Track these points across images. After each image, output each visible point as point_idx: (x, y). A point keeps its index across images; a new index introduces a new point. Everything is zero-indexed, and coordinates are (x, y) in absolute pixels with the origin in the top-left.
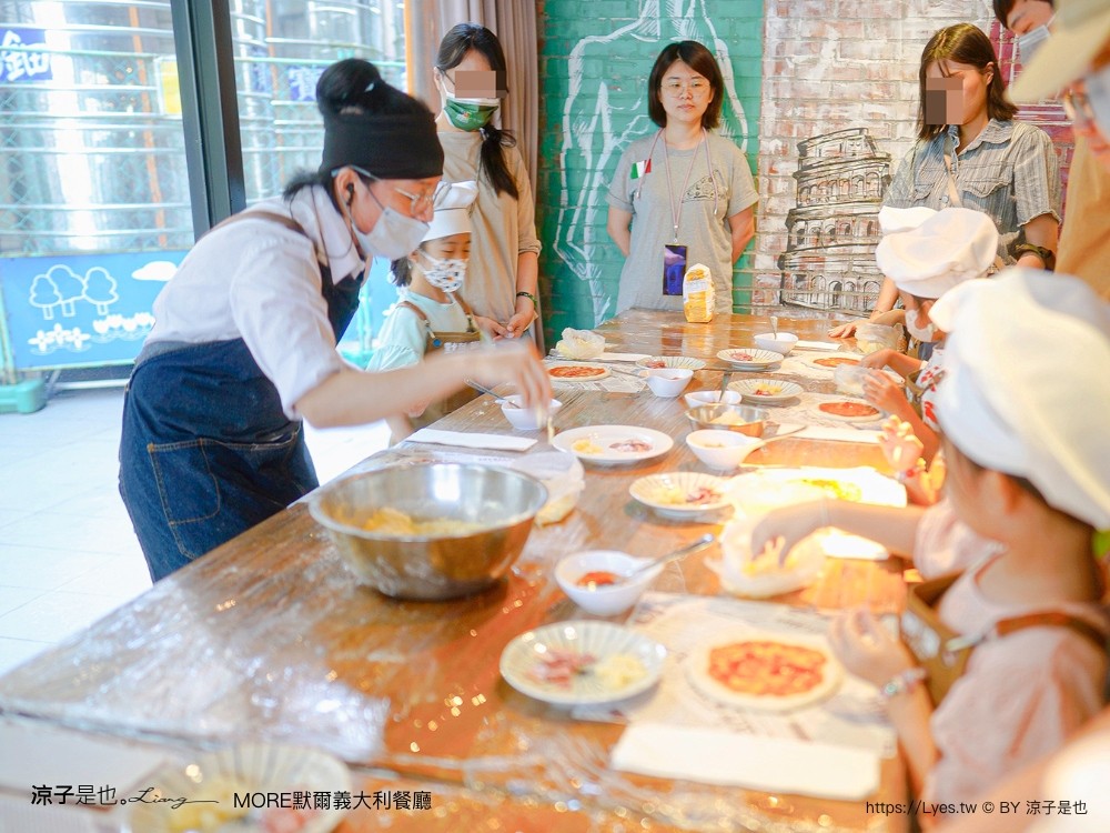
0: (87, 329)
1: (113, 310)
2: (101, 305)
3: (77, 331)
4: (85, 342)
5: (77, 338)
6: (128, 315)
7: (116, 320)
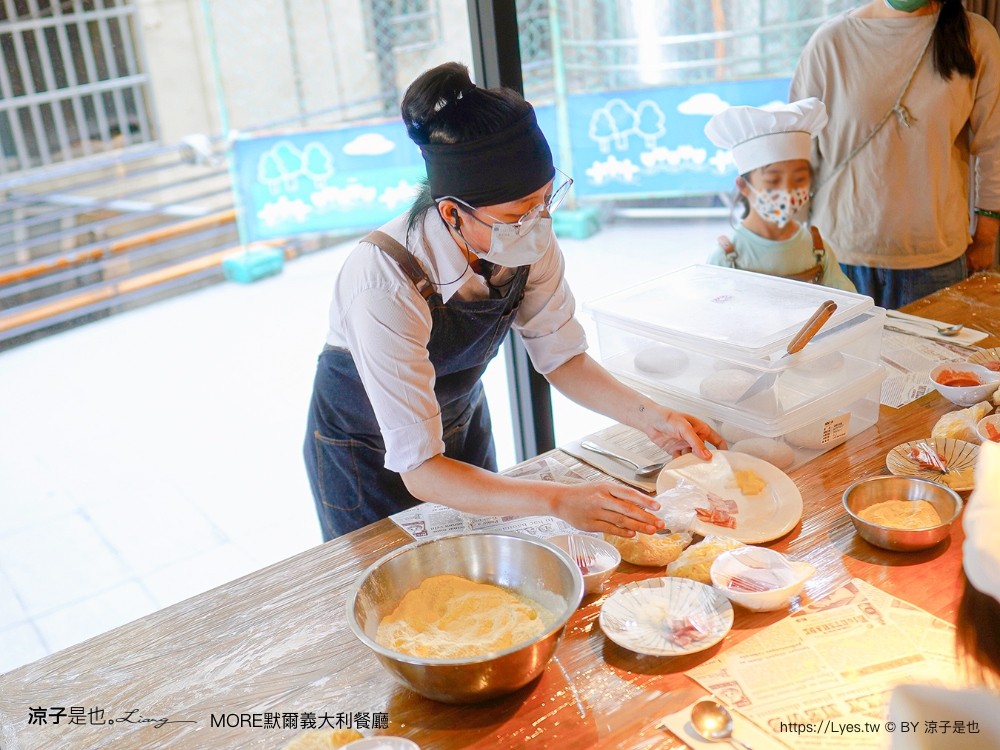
0: (636, 161)
1: (660, 143)
2: (650, 138)
3: (627, 162)
4: (635, 174)
5: (626, 170)
6: (673, 148)
7: (662, 153)
